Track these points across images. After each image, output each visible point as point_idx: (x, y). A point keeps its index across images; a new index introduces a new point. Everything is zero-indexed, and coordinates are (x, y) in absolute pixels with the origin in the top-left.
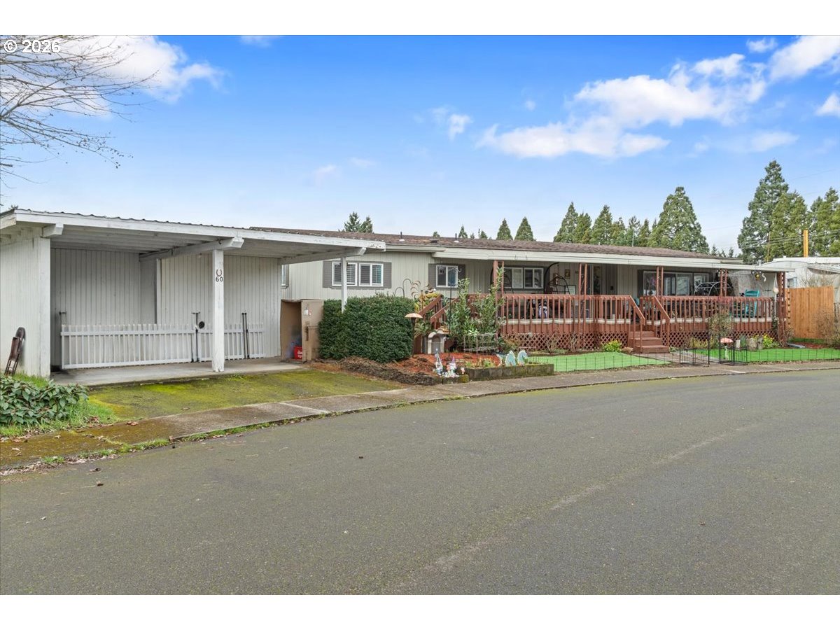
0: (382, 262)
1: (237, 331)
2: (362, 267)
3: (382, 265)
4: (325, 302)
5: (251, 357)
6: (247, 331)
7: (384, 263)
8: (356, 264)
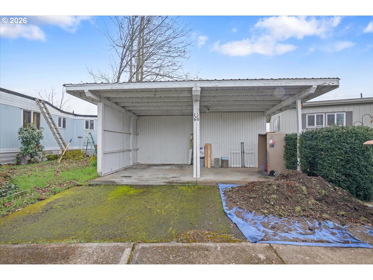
0: (345, 112)
1: (237, 152)
2: (328, 116)
3: (345, 113)
4: (286, 135)
5: (245, 166)
6: (244, 152)
7: (346, 112)
8: (324, 114)
